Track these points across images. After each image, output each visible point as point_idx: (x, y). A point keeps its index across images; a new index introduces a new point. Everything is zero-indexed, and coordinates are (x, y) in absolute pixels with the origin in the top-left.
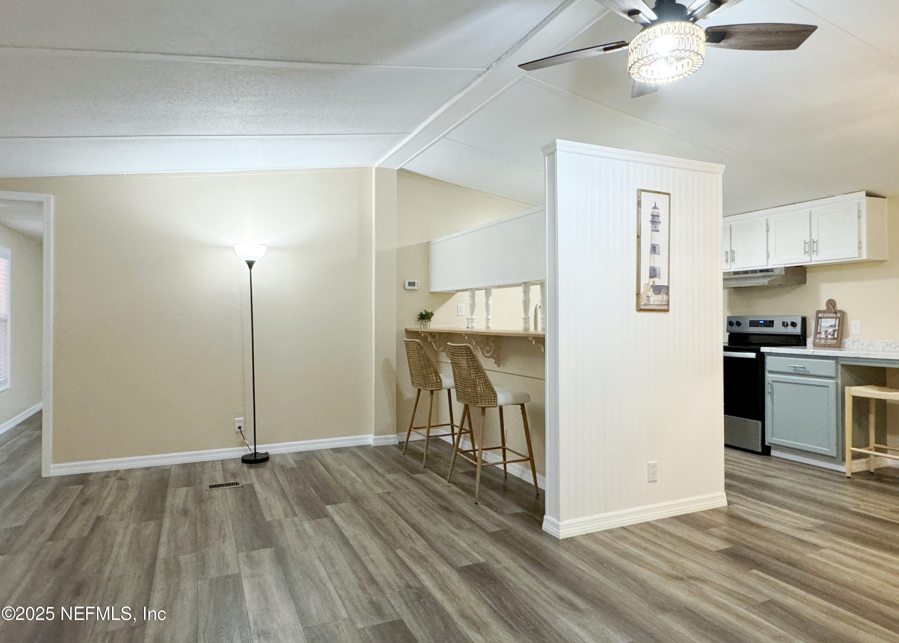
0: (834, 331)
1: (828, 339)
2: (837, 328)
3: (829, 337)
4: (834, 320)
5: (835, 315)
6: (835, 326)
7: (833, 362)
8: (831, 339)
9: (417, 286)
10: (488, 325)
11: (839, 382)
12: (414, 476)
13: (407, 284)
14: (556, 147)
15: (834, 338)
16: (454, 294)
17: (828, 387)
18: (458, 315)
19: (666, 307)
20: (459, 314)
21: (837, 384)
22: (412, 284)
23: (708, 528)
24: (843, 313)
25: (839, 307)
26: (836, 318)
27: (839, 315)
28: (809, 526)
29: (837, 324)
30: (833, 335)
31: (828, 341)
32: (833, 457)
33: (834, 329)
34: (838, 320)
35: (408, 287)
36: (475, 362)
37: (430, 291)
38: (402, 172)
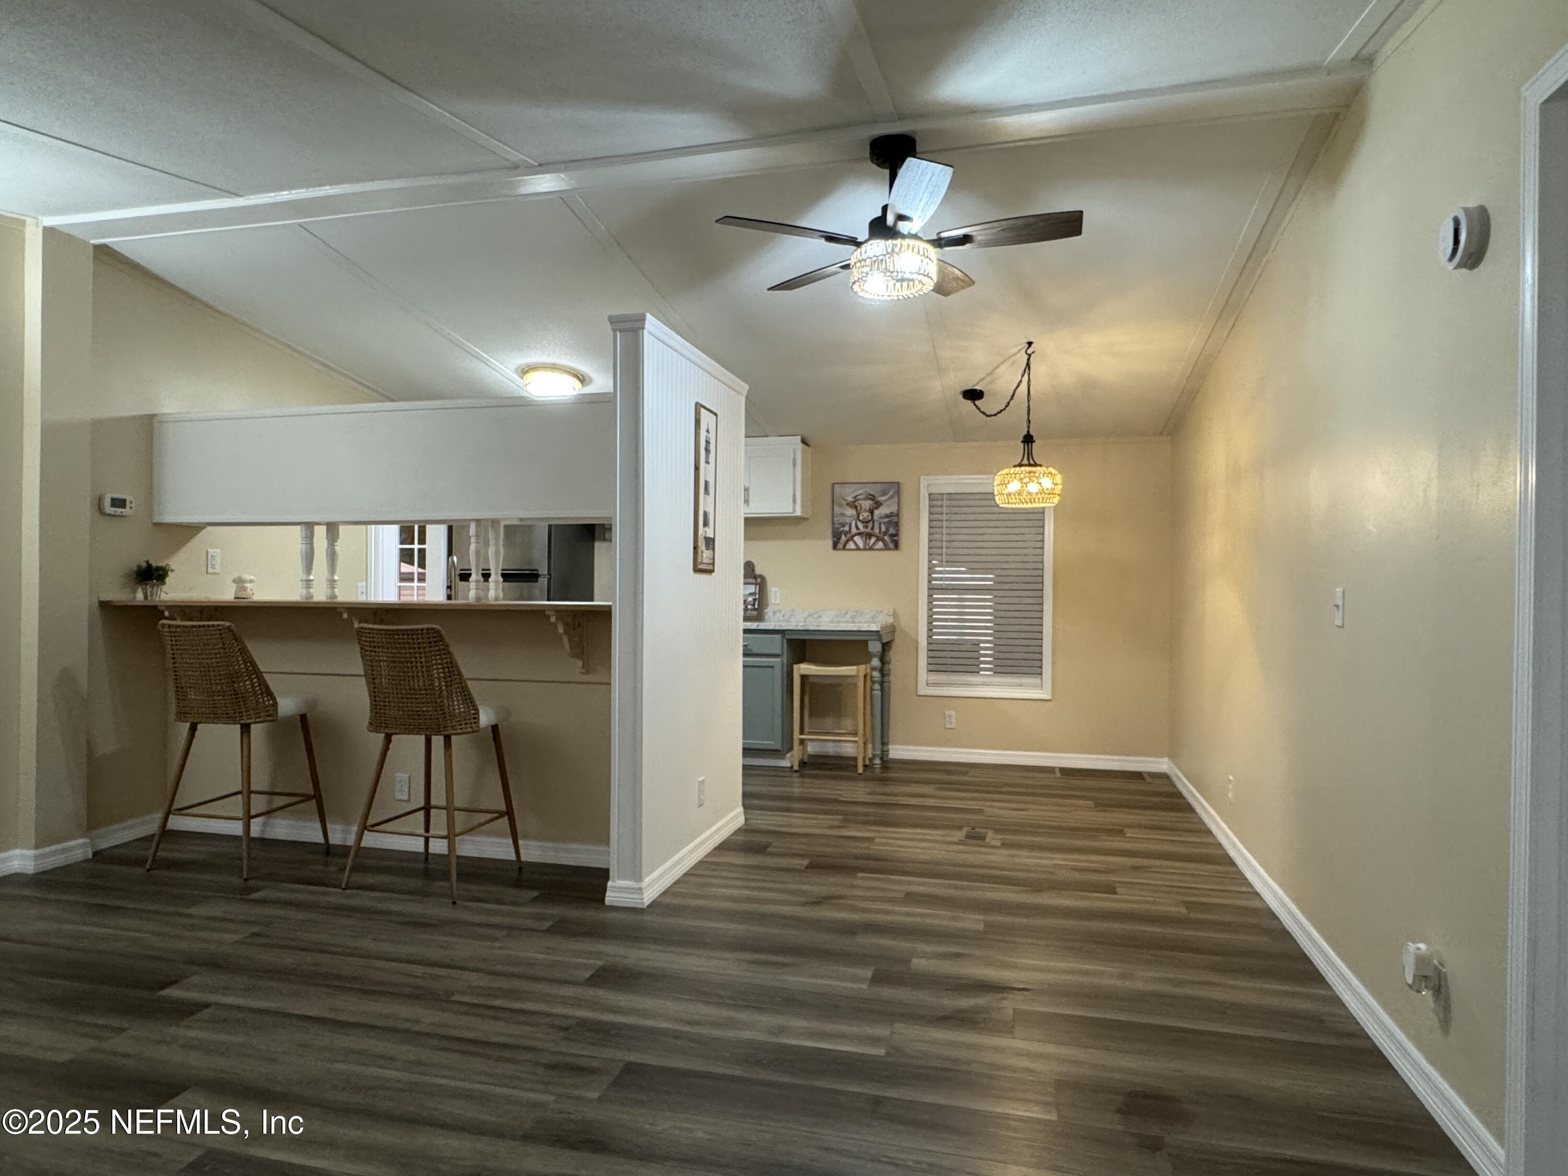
0: (755, 600)
1: (748, 609)
2: (757, 596)
3: (749, 607)
4: (753, 586)
5: (754, 581)
6: (754, 594)
7: (779, 636)
8: (752, 610)
9: (131, 508)
10: (333, 592)
11: (785, 661)
12: (251, 897)
13: (107, 502)
14: (644, 324)
15: (755, 609)
16: (204, 528)
17: (772, 667)
18: (207, 573)
19: (710, 567)
20: (210, 570)
21: (782, 662)
22: (119, 503)
23: (766, 849)
24: (762, 577)
25: (758, 571)
26: (756, 584)
27: (759, 580)
28: (836, 823)
29: (757, 592)
30: (754, 605)
31: (747, 613)
32: (778, 751)
33: (754, 597)
34: (758, 587)
35: (109, 510)
36: (448, 656)
37: (155, 521)
38: (104, 253)
